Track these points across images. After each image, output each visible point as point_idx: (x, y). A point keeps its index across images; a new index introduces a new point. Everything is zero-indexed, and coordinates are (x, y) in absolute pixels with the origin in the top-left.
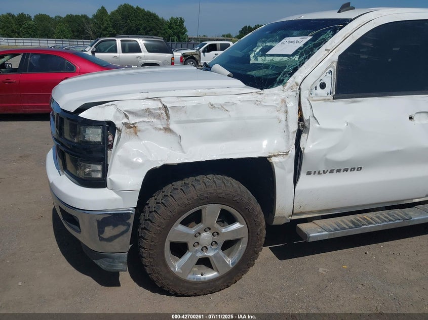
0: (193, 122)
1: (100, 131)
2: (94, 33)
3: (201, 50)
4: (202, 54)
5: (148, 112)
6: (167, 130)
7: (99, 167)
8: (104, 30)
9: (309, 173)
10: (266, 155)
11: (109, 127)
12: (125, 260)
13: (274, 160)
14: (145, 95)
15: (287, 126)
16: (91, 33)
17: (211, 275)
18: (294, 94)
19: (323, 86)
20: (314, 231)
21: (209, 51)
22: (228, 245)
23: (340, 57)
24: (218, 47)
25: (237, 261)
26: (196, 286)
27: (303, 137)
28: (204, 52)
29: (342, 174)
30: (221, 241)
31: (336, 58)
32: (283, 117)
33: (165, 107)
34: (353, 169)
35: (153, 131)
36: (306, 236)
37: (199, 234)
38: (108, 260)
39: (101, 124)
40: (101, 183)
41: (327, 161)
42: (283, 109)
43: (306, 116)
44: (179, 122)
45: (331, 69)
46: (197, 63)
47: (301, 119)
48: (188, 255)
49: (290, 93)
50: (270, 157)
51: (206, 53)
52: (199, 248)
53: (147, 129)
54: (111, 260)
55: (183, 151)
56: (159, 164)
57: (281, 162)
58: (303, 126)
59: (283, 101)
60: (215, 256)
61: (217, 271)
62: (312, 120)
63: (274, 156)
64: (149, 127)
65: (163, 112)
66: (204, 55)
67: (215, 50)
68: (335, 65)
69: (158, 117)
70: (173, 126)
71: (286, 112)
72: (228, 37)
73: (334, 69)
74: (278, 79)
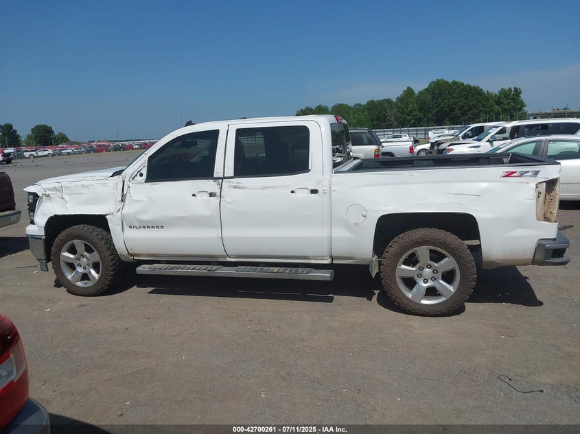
0: (73, 194)
1: (31, 197)
2: (397, 119)
3: (461, 135)
5: (55, 189)
6: (62, 198)
8: (409, 115)
10: (104, 214)
11: (35, 195)
16: (393, 119)
19: (141, 175)
29: (151, 229)
30: (90, 263)
33: (62, 186)
34: (158, 227)
35: (57, 198)
37: (78, 258)
39: (32, 194)
41: (139, 221)
42: (117, 188)
43: (124, 193)
44: (66, 194)
50: (106, 215)
52: (82, 267)
55: (67, 209)
57: (112, 219)
60: (89, 272)
62: (128, 194)
63: (109, 214)
64: (55, 196)
65: (61, 189)
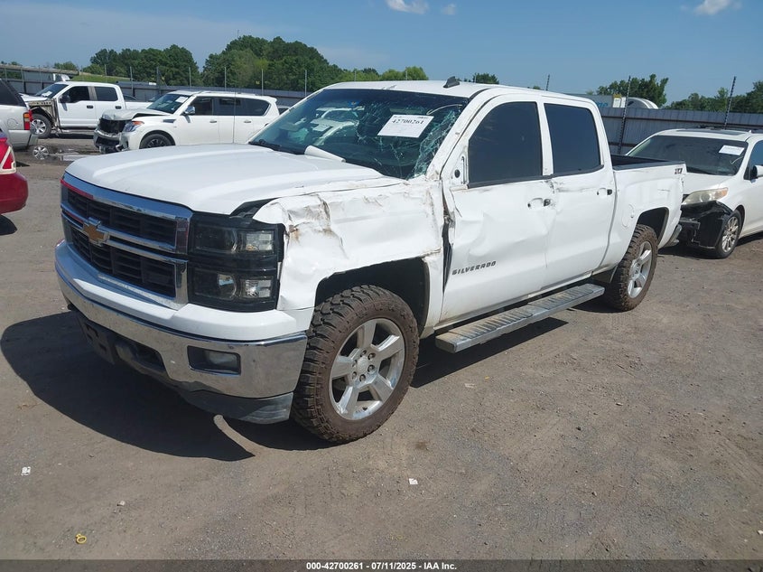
0: (351, 220)
1: (270, 237)
3: (58, 96)
4: (60, 106)
5: (308, 210)
6: (328, 231)
7: (268, 283)
9: (454, 273)
10: (420, 255)
11: (279, 231)
12: (290, 403)
13: (427, 260)
14: (302, 191)
15: (435, 220)
17: (374, 406)
18: (437, 183)
19: (458, 174)
20: (460, 339)
21: (73, 100)
22: (385, 365)
23: (471, 141)
24: (92, 93)
25: (397, 380)
26: (363, 425)
27: (451, 231)
28: (63, 101)
29: (481, 270)
30: (377, 362)
31: (467, 143)
32: (429, 210)
33: (325, 204)
34: (488, 265)
35: (312, 234)
36: (452, 346)
37: (356, 361)
38: (268, 407)
39: (272, 228)
40: (270, 303)
41: (470, 257)
42: (429, 202)
43: (451, 209)
44: (338, 222)
45: (463, 155)
46: (52, 124)
47: (446, 212)
48: (349, 391)
49: (432, 183)
50: (423, 257)
51: (67, 104)
52: (357, 378)
53: (307, 232)
54: (273, 407)
55: (346, 257)
56: (328, 274)
57: (434, 262)
58: (449, 219)
59: (428, 193)
60: (375, 383)
61: (380, 399)
62: (456, 213)
63: (428, 255)
64: (308, 229)
65: (323, 210)
66: (65, 109)
67: (87, 98)
68: (466, 150)
69: (318, 216)
70: (334, 227)
71: (432, 205)
72: (68, 68)
73: (466, 155)
74: (415, 167)
